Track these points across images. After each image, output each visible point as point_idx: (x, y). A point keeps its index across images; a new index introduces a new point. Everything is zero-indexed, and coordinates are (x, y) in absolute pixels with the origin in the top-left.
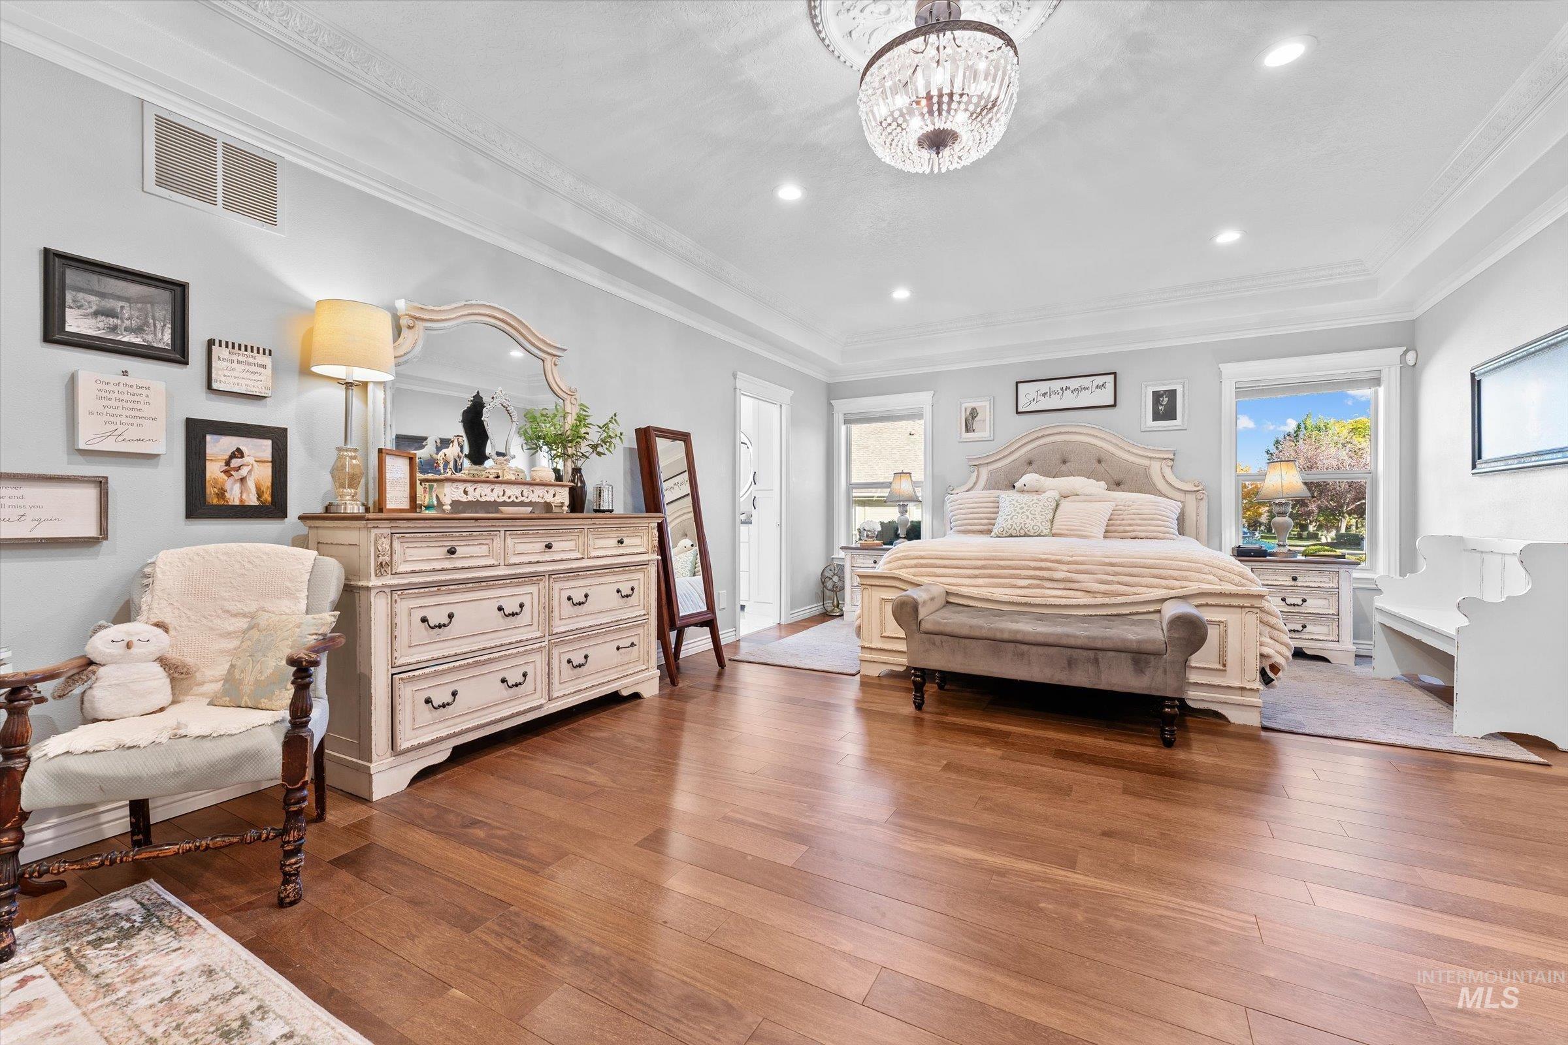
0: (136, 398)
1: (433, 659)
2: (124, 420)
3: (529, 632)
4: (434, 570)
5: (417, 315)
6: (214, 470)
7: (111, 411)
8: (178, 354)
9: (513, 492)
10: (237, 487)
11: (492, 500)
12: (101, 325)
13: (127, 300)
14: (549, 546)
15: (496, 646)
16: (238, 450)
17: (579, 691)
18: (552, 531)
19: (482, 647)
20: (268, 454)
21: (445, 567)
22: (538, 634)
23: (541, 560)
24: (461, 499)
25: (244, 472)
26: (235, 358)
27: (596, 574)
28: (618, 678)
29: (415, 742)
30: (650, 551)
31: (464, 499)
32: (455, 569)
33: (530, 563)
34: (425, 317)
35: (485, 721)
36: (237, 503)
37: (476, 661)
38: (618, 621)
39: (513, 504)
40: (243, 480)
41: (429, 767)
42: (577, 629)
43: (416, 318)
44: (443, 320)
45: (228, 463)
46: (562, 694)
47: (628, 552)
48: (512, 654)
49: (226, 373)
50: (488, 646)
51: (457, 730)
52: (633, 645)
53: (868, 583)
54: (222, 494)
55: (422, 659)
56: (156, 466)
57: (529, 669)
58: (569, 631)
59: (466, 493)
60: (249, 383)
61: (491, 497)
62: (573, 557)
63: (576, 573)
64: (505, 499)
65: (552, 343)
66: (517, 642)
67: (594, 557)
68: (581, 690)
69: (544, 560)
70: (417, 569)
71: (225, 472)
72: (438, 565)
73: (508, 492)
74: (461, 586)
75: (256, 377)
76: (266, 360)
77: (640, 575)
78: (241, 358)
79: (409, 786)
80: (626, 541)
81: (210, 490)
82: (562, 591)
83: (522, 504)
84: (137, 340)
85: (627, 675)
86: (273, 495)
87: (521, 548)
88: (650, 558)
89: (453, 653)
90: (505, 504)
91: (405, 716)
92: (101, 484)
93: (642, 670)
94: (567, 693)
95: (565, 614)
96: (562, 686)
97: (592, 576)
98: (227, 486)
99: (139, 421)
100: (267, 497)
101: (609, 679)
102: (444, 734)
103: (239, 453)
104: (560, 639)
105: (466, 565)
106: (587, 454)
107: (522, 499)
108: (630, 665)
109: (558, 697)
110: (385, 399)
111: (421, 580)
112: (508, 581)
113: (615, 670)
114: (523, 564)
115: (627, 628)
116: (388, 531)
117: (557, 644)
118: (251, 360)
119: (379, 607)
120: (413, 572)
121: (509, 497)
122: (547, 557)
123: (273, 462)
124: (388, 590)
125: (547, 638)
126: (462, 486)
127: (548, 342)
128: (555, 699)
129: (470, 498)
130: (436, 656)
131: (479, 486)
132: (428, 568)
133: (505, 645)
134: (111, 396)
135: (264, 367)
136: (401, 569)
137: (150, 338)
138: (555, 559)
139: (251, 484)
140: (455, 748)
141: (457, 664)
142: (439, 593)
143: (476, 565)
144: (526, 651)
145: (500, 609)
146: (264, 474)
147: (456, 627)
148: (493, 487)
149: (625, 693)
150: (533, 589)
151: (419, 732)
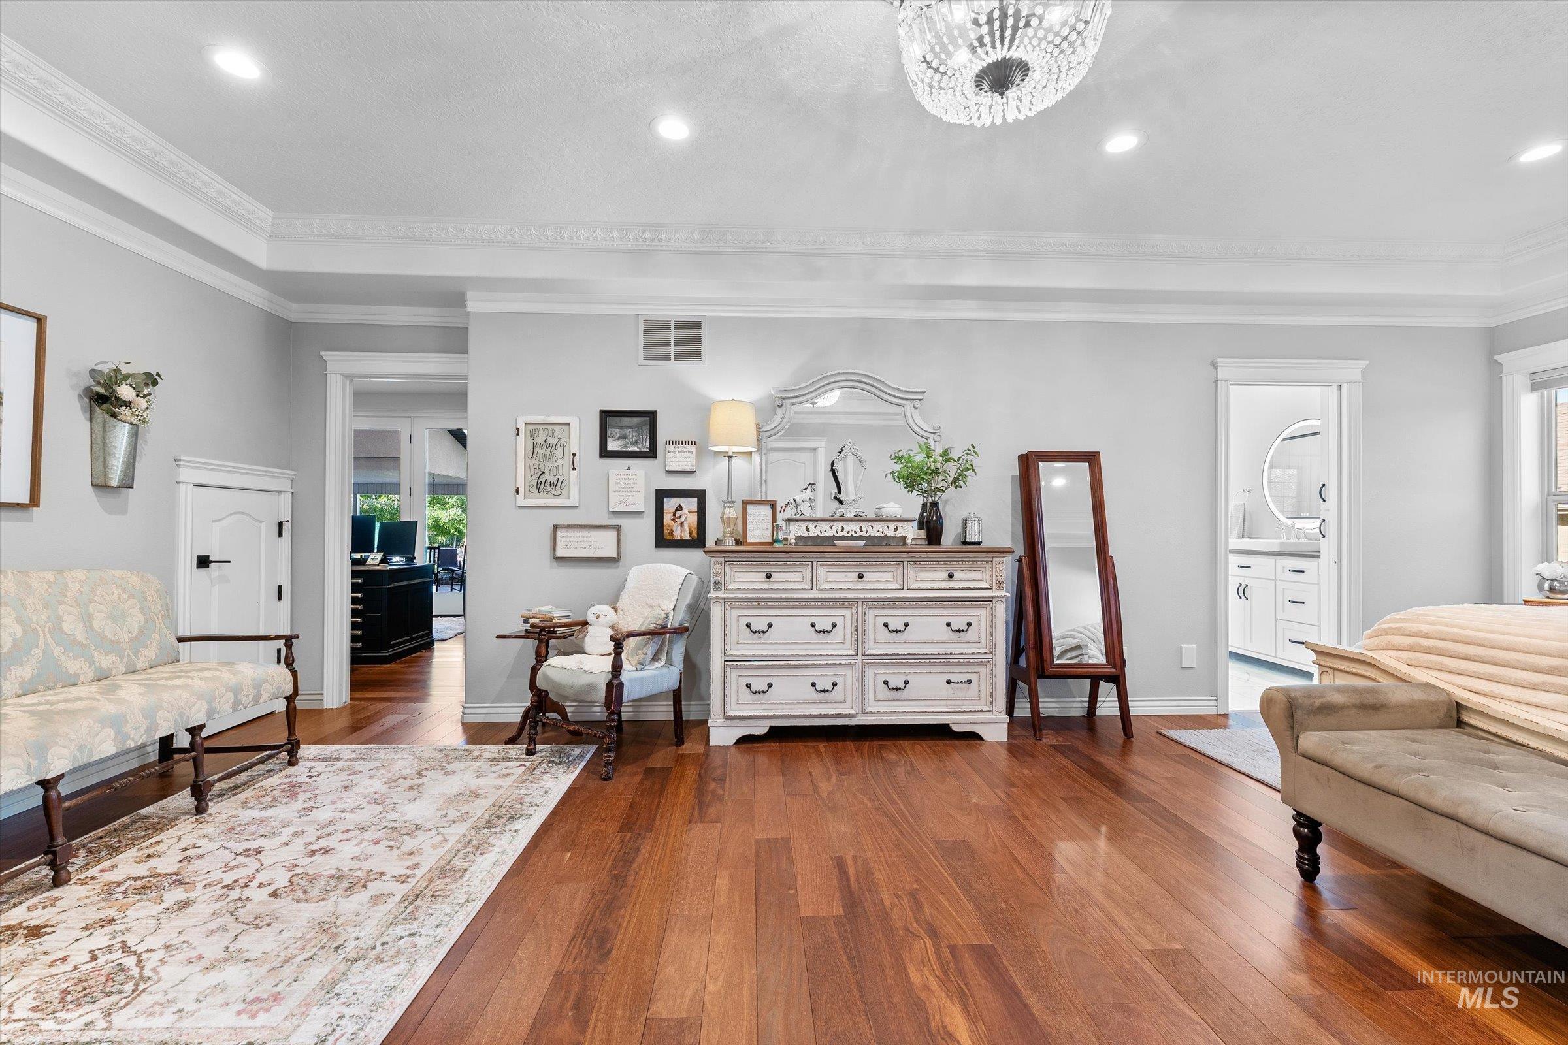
0: (632, 481)
1: (753, 656)
2: (626, 493)
3: (841, 649)
4: (755, 590)
5: (783, 396)
6: (667, 518)
7: (622, 490)
8: (652, 453)
9: (852, 528)
10: (679, 528)
11: (831, 535)
12: (621, 444)
13: (631, 427)
14: (861, 577)
15: (808, 656)
16: (680, 506)
17: (895, 712)
18: (865, 563)
19: (795, 654)
20: (695, 507)
21: (764, 587)
22: (850, 652)
23: (852, 588)
24: (803, 535)
25: (682, 519)
26: (676, 450)
27: (916, 605)
28: (947, 712)
29: (737, 713)
30: (994, 588)
31: (806, 534)
32: (772, 590)
33: (841, 589)
34: (789, 396)
35: (795, 713)
36: (679, 538)
37: (790, 664)
38: (946, 654)
39: (852, 538)
40: (682, 524)
41: (750, 735)
42: (893, 655)
43: (784, 398)
44: (804, 395)
45: (674, 515)
46: (876, 711)
47: (961, 587)
48: (820, 664)
49: (672, 460)
50: (800, 654)
51: (770, 714)
52: (969, 682)
53: (1332, 665)
54: (671, 533)
55: (745, 654)
56: (642, 518)
57: (839, 681)
58: (883, 655)
59: (808, 530)
60: (683, 464)
61: (830, 533)
62: (888, 588)
63: (893, 602)
64: (844, 533)
65: (908, 390)
66: (827, 655)
67: (915, 589)
68: (898, 712)
69: (856, 588)
70: (742, 588)
71: (673, 520)
72: (758, 586)
73: (847, 528)
74: (777, 604)
75: (687, 460)
76: (693, 448)
77: (982, 612)
78: (680, 450)
79: (735, 743)
80: (957, 575)
81: (666, 531)
82: (877, 618)
83: (860, 538)
84: (635, 449)
85: (960, 712)
86: (698, 533)
87: (832, 576)
88: (992, 595)
89: (769, 654)
90: (843, 538)
91: (731, 692)
92: (618, 528)
93: (982, 711)
94: (882, 711)
95: (880, 638)
96: (876, 703)
97: (912, 607)
98: (674, 529)
99: (632, 494)
100: (695, 534)
101: (935, 710)
102: (759, 714)
103: (680, 508)
104: (876, 661)
105: (781, 588)
106: (944, 488)
107: (861, 534)
108: (965, 702)
109: (871, 713)
110: (761, 463)
111: (744, 596)
112: (820, 603)
113: (944, 702)
114: (833, 590)
115: (959, 664)
116: (722, 560)
117: (871, 665)
118: (685, 450)
119: (716, 612)
120: (739, 590)
121: (848, 532)
122: (860, 585)
123: (698, 512)
124: (722, 601)
125: (860, 657)
126: (804, 525)
127: (904, 389)
128: (867, 713)
129: (811, 534)
130: (756, 654)
131: (818, 524)
132: (750, 588)
133: (815, 656)
134: (622, 481)
135: (692, 452)
136: (731, 587)
137: (640, 446)
138: (868, 587)
139: (686, 527)
140: (771, 727)
141: (770, 663)
142: (759, 607)
143: (790, 588)
144: (835, 664)
145: (813, 625)
146: (692, 520)
147: (773, 634)
148: (832, 524)
149: (956, 728)
150: (847, 613)
151: (741, 707)
